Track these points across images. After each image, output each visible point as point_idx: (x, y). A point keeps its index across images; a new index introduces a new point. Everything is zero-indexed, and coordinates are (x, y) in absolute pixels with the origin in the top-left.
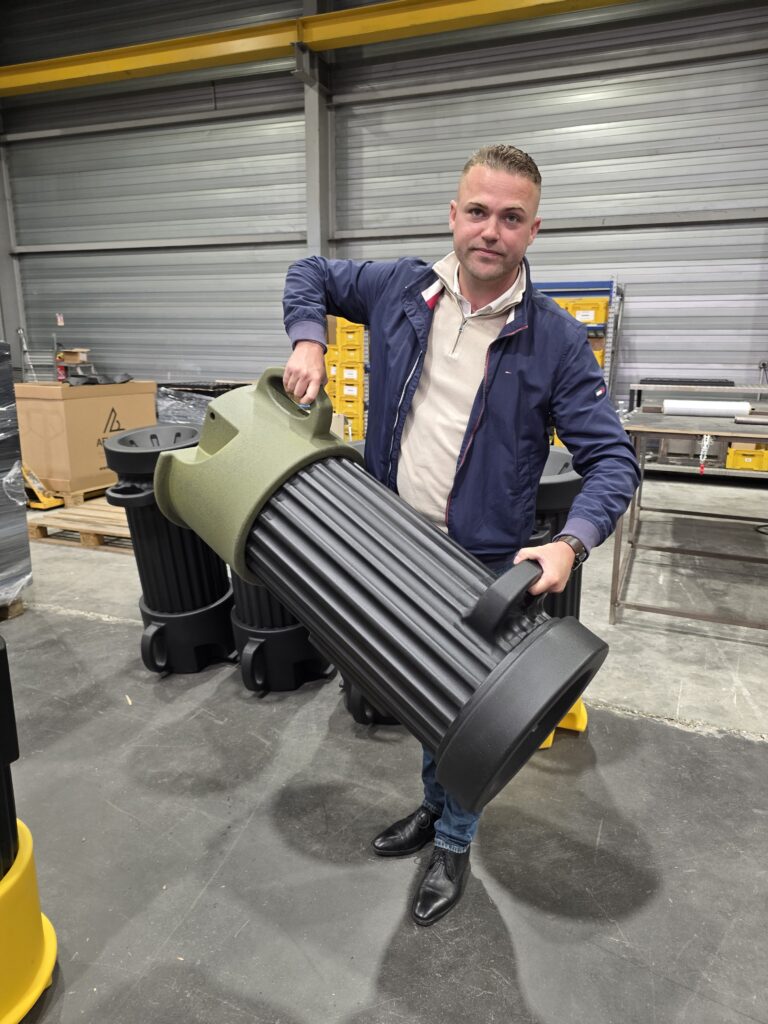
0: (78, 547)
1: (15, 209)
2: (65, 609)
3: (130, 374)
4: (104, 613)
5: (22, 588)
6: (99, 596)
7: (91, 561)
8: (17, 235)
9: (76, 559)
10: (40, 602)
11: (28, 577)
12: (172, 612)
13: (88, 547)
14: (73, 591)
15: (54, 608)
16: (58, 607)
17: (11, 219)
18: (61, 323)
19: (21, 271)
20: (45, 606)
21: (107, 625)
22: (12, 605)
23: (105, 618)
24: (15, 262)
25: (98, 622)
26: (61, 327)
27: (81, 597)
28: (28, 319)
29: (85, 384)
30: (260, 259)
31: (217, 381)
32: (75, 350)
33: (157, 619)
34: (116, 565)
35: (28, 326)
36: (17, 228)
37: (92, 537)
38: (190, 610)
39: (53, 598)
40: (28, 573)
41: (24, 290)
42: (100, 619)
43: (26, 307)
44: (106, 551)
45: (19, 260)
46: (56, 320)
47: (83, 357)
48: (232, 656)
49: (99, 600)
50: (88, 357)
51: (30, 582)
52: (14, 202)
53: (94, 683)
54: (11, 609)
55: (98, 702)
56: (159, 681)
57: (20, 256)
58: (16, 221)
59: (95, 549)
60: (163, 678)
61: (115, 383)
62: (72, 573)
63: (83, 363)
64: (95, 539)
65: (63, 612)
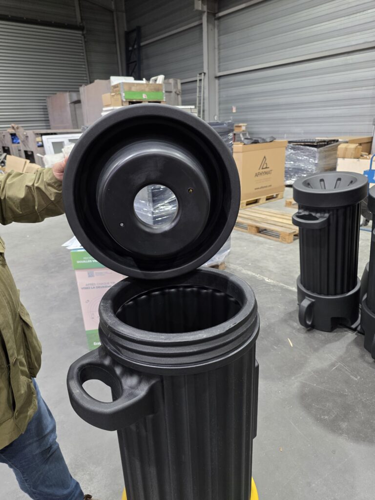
0: (246, 232)
1: (219, 53)
2: (245, 270)
3: (274, 136)
4: (266, 277)
5: (226, 256)
6: (261, 265)
7: (254, 242)
8: (219, 67)
9: (246, 239)
10: (232, 263)
11: (229, 251)
12: (320, 294)
13: (251, 233)
14: (247, 259)
15: (239, 268)
16: (241, 268)
17: (217, 58)
18: (234, 111)
19: (219, 85)
20: (235, 266)
21: (268, 284)
22: (221, 264)
23: (267, 280)
24: (217, 81)
25: (263, 281)
26: (234, 113)
27: (252, 264)
28: (219, 110)
29: (253, 143)
30: (351, 62)
31: (317, 138)
32: (240, 125)
33: (310, 296)
34: (267, 246)
35: (220, 114)
36: (219, 63)
37: (254, 228)
38: (332, 295)
39: (238, 262)
40: (229, 249)
41: (219, 95)
42: (264, 280)
43: (220, 104)
44: (261, 236)
45: (219, 80)
46: (232, 109)
47: (243, 128)
48: (354, 326)
49: (261, 267)
50: (246, 128)
51: (229, 253)
52: (219, 49)
53: (268, 324)
54: (220, 267)
55: (272, 339)
56: (306, 332)
57: (219, 77)
58: (219, 59)
59: (255, 235)
60: (308, 331)
61: (267, 142)
62: (245, 248)
63: (243, 131)
64: (256, 229)
65: (244, 271)
